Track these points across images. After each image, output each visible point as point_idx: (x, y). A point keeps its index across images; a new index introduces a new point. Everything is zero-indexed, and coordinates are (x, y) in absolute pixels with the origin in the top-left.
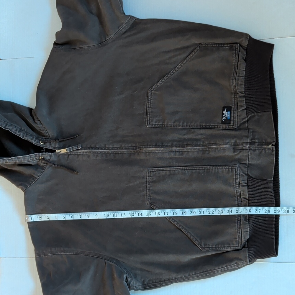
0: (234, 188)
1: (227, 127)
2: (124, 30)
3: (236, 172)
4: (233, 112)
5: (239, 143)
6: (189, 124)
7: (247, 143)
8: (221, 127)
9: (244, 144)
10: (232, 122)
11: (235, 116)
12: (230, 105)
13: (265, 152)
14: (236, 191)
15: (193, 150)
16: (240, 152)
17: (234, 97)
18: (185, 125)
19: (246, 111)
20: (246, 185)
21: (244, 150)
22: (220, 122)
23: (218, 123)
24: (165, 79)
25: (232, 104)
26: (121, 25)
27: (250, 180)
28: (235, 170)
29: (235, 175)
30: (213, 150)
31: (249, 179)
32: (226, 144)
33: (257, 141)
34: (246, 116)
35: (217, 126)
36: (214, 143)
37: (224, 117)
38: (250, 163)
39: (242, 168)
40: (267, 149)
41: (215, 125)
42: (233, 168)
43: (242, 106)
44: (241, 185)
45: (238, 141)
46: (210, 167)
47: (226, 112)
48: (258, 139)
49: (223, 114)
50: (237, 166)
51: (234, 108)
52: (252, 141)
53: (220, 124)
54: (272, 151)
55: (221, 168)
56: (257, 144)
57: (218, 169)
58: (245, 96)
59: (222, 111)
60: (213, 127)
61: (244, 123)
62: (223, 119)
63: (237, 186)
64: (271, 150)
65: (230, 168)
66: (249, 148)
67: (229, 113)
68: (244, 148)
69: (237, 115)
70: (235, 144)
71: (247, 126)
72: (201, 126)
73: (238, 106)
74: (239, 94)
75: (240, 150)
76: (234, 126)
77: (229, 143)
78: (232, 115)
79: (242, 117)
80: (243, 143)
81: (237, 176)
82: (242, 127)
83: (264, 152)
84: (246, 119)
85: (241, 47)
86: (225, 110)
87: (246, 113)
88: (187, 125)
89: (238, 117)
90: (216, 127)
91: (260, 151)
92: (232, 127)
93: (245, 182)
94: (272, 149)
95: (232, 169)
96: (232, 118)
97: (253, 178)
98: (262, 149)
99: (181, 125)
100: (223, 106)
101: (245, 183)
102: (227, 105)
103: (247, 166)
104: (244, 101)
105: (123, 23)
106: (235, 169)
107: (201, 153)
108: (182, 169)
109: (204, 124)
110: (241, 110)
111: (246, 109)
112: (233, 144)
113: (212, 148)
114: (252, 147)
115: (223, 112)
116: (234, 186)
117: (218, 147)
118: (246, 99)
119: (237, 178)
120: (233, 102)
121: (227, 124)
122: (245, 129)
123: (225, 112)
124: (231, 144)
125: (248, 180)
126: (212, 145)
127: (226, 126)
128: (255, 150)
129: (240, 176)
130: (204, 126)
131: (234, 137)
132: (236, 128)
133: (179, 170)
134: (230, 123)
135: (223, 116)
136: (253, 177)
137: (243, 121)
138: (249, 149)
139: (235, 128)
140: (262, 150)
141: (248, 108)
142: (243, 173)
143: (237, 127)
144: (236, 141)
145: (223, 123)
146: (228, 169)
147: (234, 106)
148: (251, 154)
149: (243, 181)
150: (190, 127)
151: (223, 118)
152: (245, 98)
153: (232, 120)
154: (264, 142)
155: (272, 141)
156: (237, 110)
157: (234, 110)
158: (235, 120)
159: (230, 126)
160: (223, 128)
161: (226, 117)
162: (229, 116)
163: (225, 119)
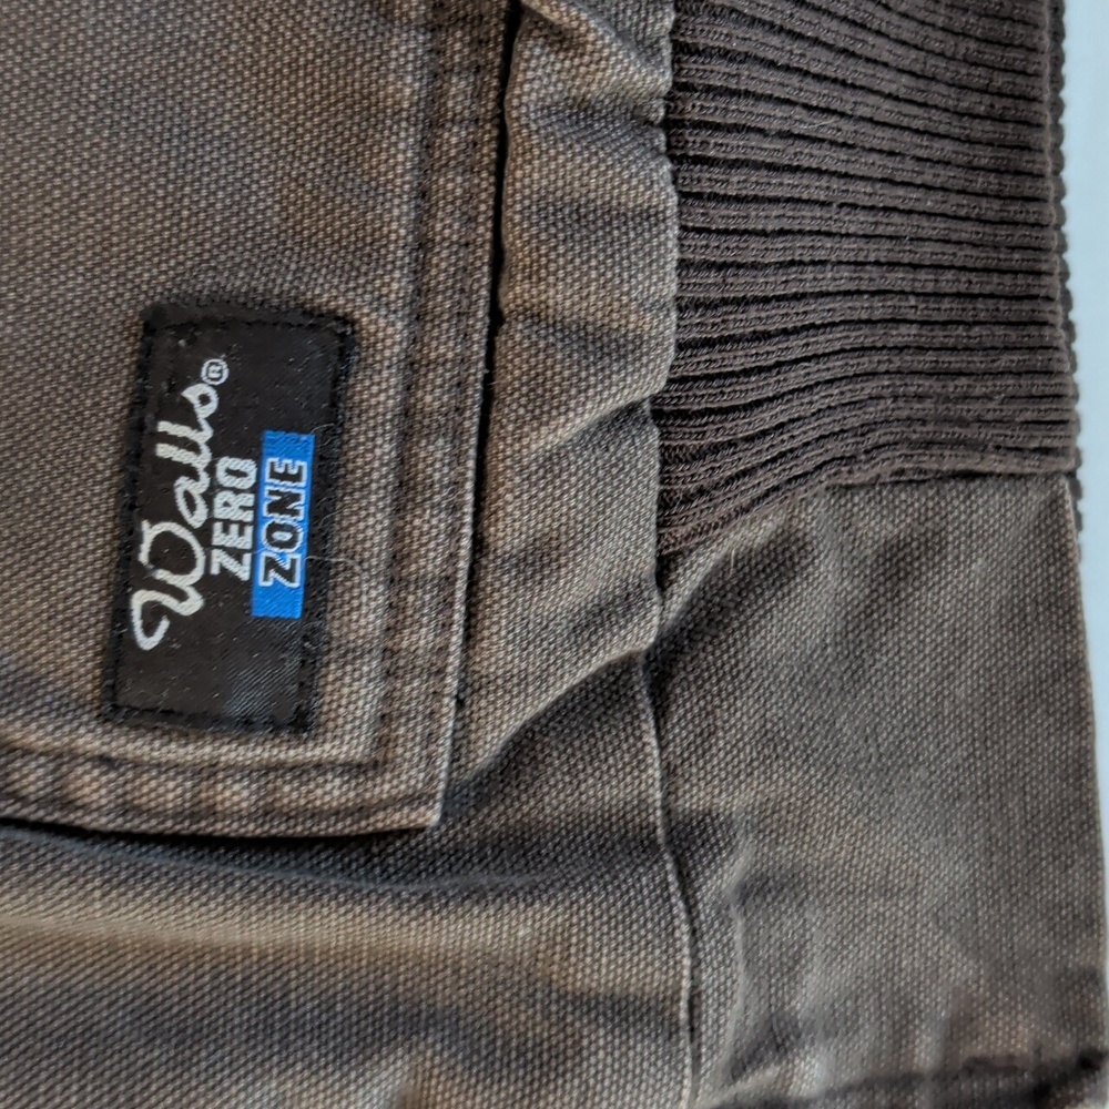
1: (236, 793)
4: (386, 449)
8: (92, 785)
10: (353, 694)
11: (430, 562)
12: (327, 293)
17: (435, 98)
19: (668, 458)
23: (20, 692)
25: (364, 253)
34: (646, 562)
35: (6, 746)
37: (174, 554)
43: (603, 345)
47: (218, 448)
49: (145, 485)
51: (413, 368)
52: (732, 1091)
53: (65, 708)
58: (674, 126)
59: (114, 395)
61: (603, 690)
62: (153, 613)
67: (291, 464)
69: (479, 544)
71: (669, 771)
73: (496, 318)
74: (562, 39)
76: (384, 788)
79: (580, 585)
82: (557, 790)
84: (641, 635)
86: (203, 395)
87: (664, 503)
89: (499, 585)
92: (333, 791)
96: (364, 609)
100: (156, 279)
102: (238, 283)
104: (650, 217)
110: (570, 426)
111: (663, 413)
115: (137, 437)
120: (398, 219)
121: (246, 726)
123: (186, 444)
127: (209, 772)
132: (434, 817)
134: (300, 721)
135: (150, 532)
137: (582, 674)
139: (399, 817)
141: (701, 399)
143: (451, 801)
145: (139, 689)
147: (419, 317)
152: (677, 154)
153: (351, 655)
155: (1064, 1047)
156: (472, 425)
157: (409, 424)
158: (421, 638)
159: (300, 771)
160: (127, 808)
161: (223, 570)
162: (295, 557)
163: (193, 604)
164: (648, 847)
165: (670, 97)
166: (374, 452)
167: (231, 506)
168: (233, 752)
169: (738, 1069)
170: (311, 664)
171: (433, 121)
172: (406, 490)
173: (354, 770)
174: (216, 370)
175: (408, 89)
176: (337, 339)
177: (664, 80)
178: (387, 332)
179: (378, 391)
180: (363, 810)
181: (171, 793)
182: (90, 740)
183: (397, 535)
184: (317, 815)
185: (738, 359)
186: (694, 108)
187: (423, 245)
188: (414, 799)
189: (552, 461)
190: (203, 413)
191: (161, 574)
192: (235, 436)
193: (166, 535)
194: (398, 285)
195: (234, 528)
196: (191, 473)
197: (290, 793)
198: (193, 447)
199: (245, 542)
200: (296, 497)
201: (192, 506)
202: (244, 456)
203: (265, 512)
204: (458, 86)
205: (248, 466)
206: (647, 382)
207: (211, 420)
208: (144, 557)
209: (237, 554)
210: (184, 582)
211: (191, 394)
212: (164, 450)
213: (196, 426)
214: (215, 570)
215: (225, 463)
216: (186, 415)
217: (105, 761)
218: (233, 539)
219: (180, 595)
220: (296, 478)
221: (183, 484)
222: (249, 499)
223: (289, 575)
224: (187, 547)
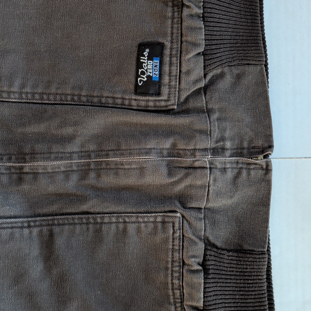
0: (167, 275)
1: (151, 104)
3: (174, 233)
4: (168, 59)
5: (182, 150)
6: (40, 91)
7: (205, 150)
8: (134, 103)
9: (198, 154)
10: (165, 90)
11: (174, 73)
12: (161, 40)
13: (249, 174)
14: (172, 284)
15: (50, 170)
16: (186, 175)
17: (173, 15)
18: (27, 93)
19: (205, 60)
20: (200, 268)
21: (199, 171)
22: (132, 87)
23: (125, 92)
25: (165, 35)
27: (210, 255)
28: (173, 227)
29: (171, 240)
30: (110, 169)
31: (209, 252)
32: (148, 152)
33: (228, 144)
34: (202, 74)
35: (123, 99)
36: (112, 150)
37: (143, 73)
38: (210, 205)
39: (192, 220)
40: (252, 167)
41: (116, 96)
42: (167, 219)
43: (195, 45)
44: (186, 267)
45: (181, 146)
46: (102, 218)
47: (148, 60)
49: (139, 65)
50: (179, 215)
51: (171, 49)
52: (217, 145)
53: (131, 93)
54: (264, 171)
55: (134, 219)
56: (229, 152)
57: (125, 222)
58: (203, 17)
59: (135, 55)
60: (110, 101)
61: (197, 92)
62: (141, 81)
63: (176, 272)
64: (263, 169)
65: (159, 219)
66: (211, 163)
67: (157, 61)
68: (197, 164)
69: (180, 71)
70: (174, 152)
71: (206, 102)
72: (76, 98)
73: (182, 42)
74: (188, 7)
75: (186, 171)
76: (169, 103)
77: (154, 149)
78: (166, 68)
79: (193, 77)
80: (195, 149)
81: (176, 242)
82: (192, 104)
83: (244, 173)
84: (202, 84)
86: (146, 54)
87: (204, 66)
88: (33, 94)
89: (183, 76)
90: (119, 101)
91: (236, 171)
92: (163, 103)
93: (197, 260)
94: (265, 167)
95: (163, 222)
96: (166, 79)
97: (217, 247)
98: (240, 166)
99: (14, 92)
100: (140, 40)
101: (199, 264)
102: (150, 40)
103: (202, 216)
104: (200, 28)
106: (173, 223)
107: (74, 177)
108: (20, 225)
109: (84, 93)
110: (191, 55)
111: (204, 54)
112: (165, 152)
113: (107, 163)
114: (219, 161)
115: (138, 59)
116: (167, 269)
117: (124, 159)
118: (208, 24)
119: (177, 248)
121: (152, 95)
122: (200, 111)
123: (144, 59)
124: (160, 153)
125: (205, 255)
126: (107, 156)
127: (148, 101)
128: (224, 170)
129: (185, 244)
130: (84, 99)
131: (169, 132)
132: (176, 107)
134: (159, 94)
135: (140, 71)
136: (219, 244)
137: (195, 89)
138: (210, 168)
139: (171, 107)
140: (241, 168)
141: (209, 52)
142: (194, 235)
143: (178, 105)
144: (174, 145)
145: (139, 90)
146: (155, 222)
147: (172, 42)
148: (215, 180)
149: (194, 257)
150: (42, 99)
151: (137, 76)
152: (204, 21)
153: (165, 85)
154: (244, 148)
156: (179, 56)
157: (171, 56)
158: (173, 83)
159: (159, 101)
160: (138, 106)
161: (149, 74)
162: (157, 73)
163: (145, 79)
164: (204, 112)
165: (203, 14)
166: (167, 59)
167: (150, 67)
168: (151, 98)
169: (217, 142)
170: (160, 87)
171: (173, 18)
172: (171, 64)
173: (166, 101)
174: (147, 50)
175: (170, 14)
176: (162, 46)
177: (202, 11)
178: (168, 44)
179: (167, 52)
180: (167, 106)
181: (143, 103)
182: (134, 97)
183: (170, 70)
184: (161, 107)
185: (214, 47)
186: (206, 15)
187: (172, 33)
188: (173, 105)
189: (189, 60)
190: (146, 55)
191: (142, 76)
192: (150, 58)
193: (142, 71)
194: (169, 39)
195: (150, 69)
196: (145, 63)
197: (157, 103)
198: (145, 60)
199: (151, 71)
200: (157, 65)
201: (145, 67)
202: (151, 60)
203: (154, 67)
204: (176, 14)
205: (152, 62)
206: (201, 49)
207: (147, 56)
208: (139, 74)
209: (150, 73)
210: (144, 76)
211: (145, 53)
212: (141, 60)
213: (145, 57)
214: (148, 75)
215: (149, 61)
216: (144, 56)
217: (135, 100)
218: (150, 71)
219: (144, 78)
220: (157, 63)
221: (144, 64)
222: (152, 66)
223: (157, 75)
224: (145, 72)
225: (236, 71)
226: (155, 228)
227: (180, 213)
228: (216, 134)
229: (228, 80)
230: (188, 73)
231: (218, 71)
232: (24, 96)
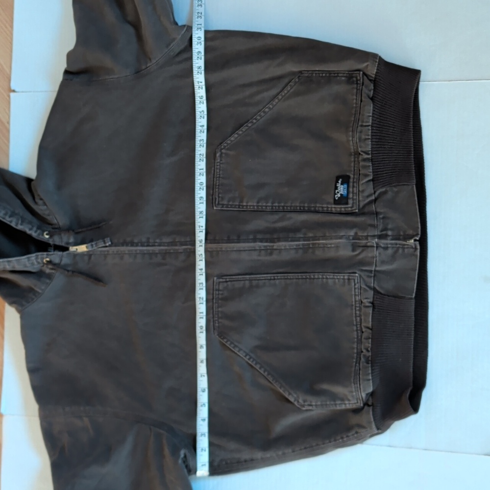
0: (352, 309)
1: (343, 209)
2: (177, 50)
3: (355, 285)
5: (361, 236)
6: (283, 204)
7: (374, 236)
8: (333, 209)
9: (369, 238)
10: (350, 202)
11: (355, 192)
12: (348, 174)
13: (404, 251)
14: (356, 313)
15: (288, 247)
16: (363, 251)
18: (276, 206)
19: (373, 184)
20: (370, 305)
21: (370, 248)
22: (332, 201)
23: (328, 203)
24: (244, 130)
25: (350, 171)
26: (172, 43)
27: (377, 298)
28: (354, 282)
29: (353, 289)
30: (321, 247)
31: (375, 297)
32: (341, 237)
33: (390, 233)
34: (373, 192)
35: (328, 207)
36: (322, 236)
37: (338, 192)
38: (377, 269)
39: (365, 277)
40: (406, 246)
41: (324, 206)
42: (351, 278)
43: (366, 175)
44: (363, 304)
45: (360, 234)
46: (314, 276)
48: (391, 230)
49: (336, 188)
50: (357, 275)
51: (354, 178)
52: (382, 233)
53: (331, 204)
54: (414, 250)
55: (332, 277)
56: (391, 237)
57: (327, 278)
58: (372, 159)
59: (335, 182)
60: (320, 209)
61: (370, 203)
62: (337, 197)
63: (357, 307)
64: (413, 248)
65: (346, 277)
66: (377, 244)
67: (346, 186)
68: (369, 244)
69: (359, 191)
70: (356, 237)
71: (375, 209)
72: (302, 208)
73: (360, 174)
74: (362, 155)
75: (363, 248)
76: (353, 209)
77: (344, 235)
78: (351, 190)
79: (366, 194)
80: (368, 236)
81: (357, 290)
82: (366, 210)
83: (400, 251)
84: (373, 198)
85: (365, 77)
86: (340, 182)
87: (374, 187)
88: (279, 207)
89: (360, 194)
90: (325, 209)
91: (395, 249)
92: (350, 209)
93: (369, 300)
94: (414, 247)
95: (349, 279)
96: (351, 195)
97: (381, 293)
98: (398, 246)
99: (269, 206)
100: (338, 174)
101: (370, 302)
102: (342, 174)
103: (373, 275)
104: (369, 166)
105: (174, 40)
106: (354, 280)
107: (301, 251)
108: (269, 278)
109: (306, 205)
110: (364, 181)
111: (373, 180)
112: (351, 238)
113: (319, 244)
114: (383, 242)
115: (336, 185)
116: (352, 305)
117: (327, 242)
118: (374, 163)
119: (357, 293)
120: (353, 169)
122: (371, 213)
123: (339, 185)
124: (348, 238)
125: (373, 298)
126: (319, 240)
127: (341, 208)
128: (386, 248)
129: (362, 291)
130: (306, 209)
131: (353, 226)
132: (357, 211)
133: (265, 280)
134: (347, 203)
136: (382, 292)
137: (368, 201)
138: (377, 247)
139: (354, 211)
140: (399, 247)
141: (375, 179)
142: (367, 286)
143: (359, 210)
144: (356, 233)
145: (336, 202)
146: (344, 279)
147: (354, 175)
148: (380, 254)
149: (366, 298)
150: (284, 209)
151: (335, 194)
152: (372, 161)
153: (350, 198)
154: (401, 235)
155: (415, 233)
156: (358, 182)
157: (353, 182)
158: (355, 197)
159: (347, 208)
160: (336, 211)
161: (341, 193)
162: (346, 192)
164: (374, 214)
166: (351, 184)
167: (342, 189)
168: (342, 206)
169: (382, 231)
171: (355, 161)
172: (353, 187)
173: (351, 207)
174: (341, 180)
175: (353, 160)
176: (349, 177)
177: (370, 156)
178: (352, 176)
179: (351, 180)
180: (352, 210)
181: (339, 209)
182: (333, 206)
183: (353, 190)
184: (349, 211)
185: (379, 176)
186: (373, 158)
187: (354, 170)
188: (356, 209)
189: (363, 184)
192: (342, 184)
194: (352, 173)
197: (347, 209)
200: (346, 188)
201: (339, 189)
203: (344, 189)
204: (356, 159)
205: (343, 186)
206: (371, 178)
215: (341, 186)
217: (335, 208)
218: (342, 191)
219: (338, 195)
221: (338, 187)
225: (395, 189)
226: (344, 282)
227: (358, 274)
228: (381, 227)
229: (389, 195)
230: (363, 191)
231: (384, 189)
232: (274, 208)
